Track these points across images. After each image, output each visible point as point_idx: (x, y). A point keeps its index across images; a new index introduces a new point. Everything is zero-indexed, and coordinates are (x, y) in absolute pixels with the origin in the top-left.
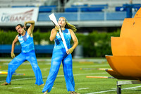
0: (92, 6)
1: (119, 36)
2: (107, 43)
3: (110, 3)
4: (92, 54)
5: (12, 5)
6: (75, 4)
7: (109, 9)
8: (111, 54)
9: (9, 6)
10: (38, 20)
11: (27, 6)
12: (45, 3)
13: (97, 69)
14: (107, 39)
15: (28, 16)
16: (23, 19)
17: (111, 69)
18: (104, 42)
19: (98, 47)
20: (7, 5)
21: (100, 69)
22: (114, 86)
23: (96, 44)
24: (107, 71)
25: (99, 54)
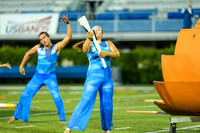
0: (135, 11)
1: (173, 54)
2: (156, 63)
3: (160, 7)
4: (134, 79)
5: (21, 9)
6: (111, 8)
7: (159, 16)
8: (161, 79)
9: (17, 12)
10: (58, 32)
11: (42, 12)
12: (68, 8)
13: (142, 100)
14: (156, 58)
15: (44, 25)
16: (36, 30)
17: (162, 101)
18: (152, 62)
19: (143, 70)
20: (14, 9)
21: (147, 101)
22: (166, 125)
23: (140, 66)
24: (156, 103)
25: (144, 79)
